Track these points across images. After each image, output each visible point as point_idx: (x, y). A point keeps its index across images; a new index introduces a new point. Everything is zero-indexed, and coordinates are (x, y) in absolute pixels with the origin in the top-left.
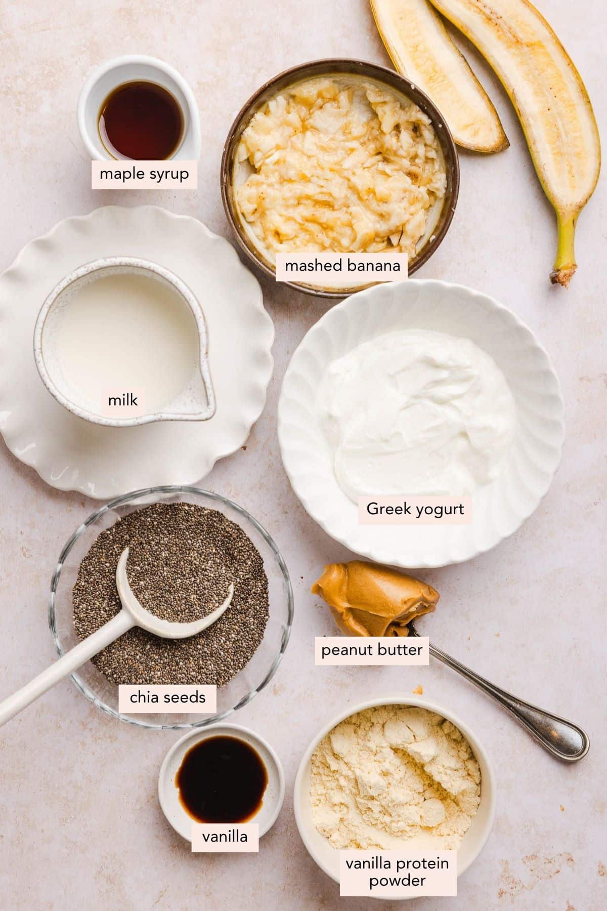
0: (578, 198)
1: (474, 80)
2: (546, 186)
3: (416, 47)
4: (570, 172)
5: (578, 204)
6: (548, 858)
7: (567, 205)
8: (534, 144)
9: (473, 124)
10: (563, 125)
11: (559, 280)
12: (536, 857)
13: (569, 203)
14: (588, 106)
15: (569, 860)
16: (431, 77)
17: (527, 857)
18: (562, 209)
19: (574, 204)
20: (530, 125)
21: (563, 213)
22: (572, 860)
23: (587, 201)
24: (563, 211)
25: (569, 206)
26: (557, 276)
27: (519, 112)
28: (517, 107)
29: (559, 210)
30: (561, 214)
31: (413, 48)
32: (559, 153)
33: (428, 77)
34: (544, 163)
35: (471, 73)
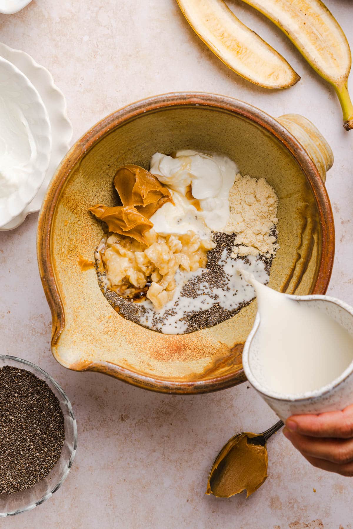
0: (344, 72)
1: (265, 44)
2: (321, 72)
3: (222, 36)
4: (332, 57)
5: (345, 76)
6: (306, 524)
7: (338, 79)
8: (303, 48)
9: (273, 73)
10: (317, 30)
11: (351, 127)
12: (298, 523)
13: (339, 77)
14: (328, 12)
15: (320, 524)
16: (238, 52)
17: (292, 523)
18: (336, 83)
19: (342, 77)
20: (297, 38)
21: (338, 85)
22: (322, 524)
23: (349, 72)
24: (338, 83)
25: (340, 79)
26: (348, 125)
27: (287, 32)
28: (284, 29)
29: (335, 84)
30: (337, 86)
31: (221, 36)
32: (321, 49)
33: (236, 52)
34: (314, 58)
35: (262, 41)
